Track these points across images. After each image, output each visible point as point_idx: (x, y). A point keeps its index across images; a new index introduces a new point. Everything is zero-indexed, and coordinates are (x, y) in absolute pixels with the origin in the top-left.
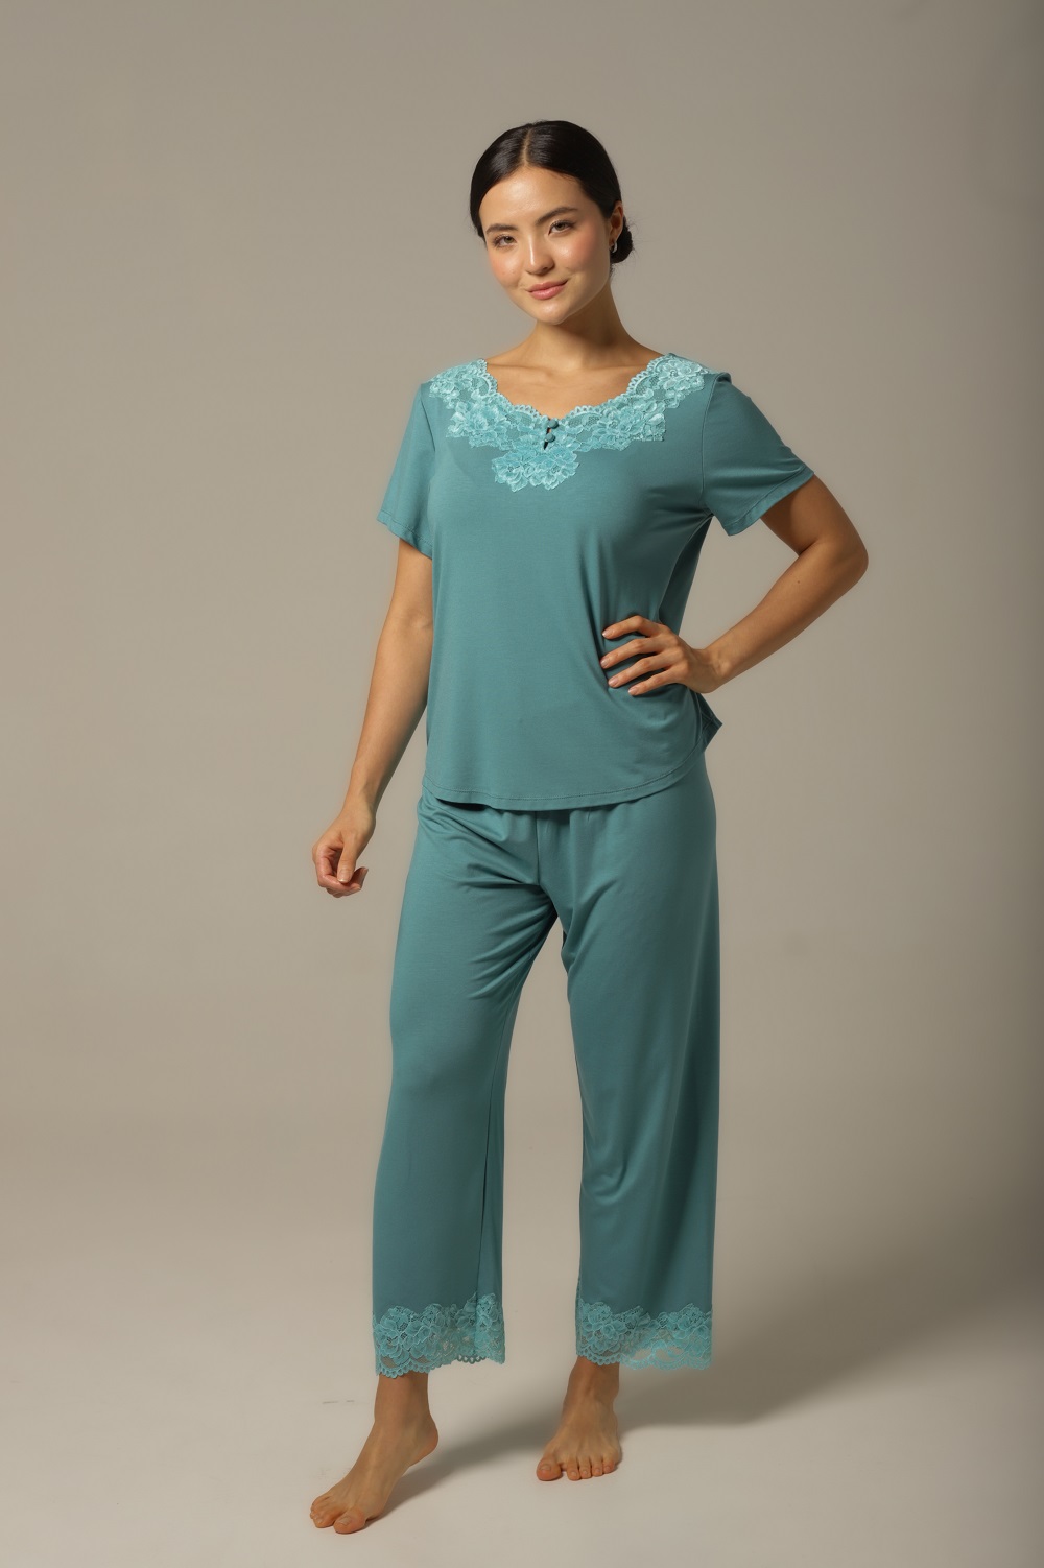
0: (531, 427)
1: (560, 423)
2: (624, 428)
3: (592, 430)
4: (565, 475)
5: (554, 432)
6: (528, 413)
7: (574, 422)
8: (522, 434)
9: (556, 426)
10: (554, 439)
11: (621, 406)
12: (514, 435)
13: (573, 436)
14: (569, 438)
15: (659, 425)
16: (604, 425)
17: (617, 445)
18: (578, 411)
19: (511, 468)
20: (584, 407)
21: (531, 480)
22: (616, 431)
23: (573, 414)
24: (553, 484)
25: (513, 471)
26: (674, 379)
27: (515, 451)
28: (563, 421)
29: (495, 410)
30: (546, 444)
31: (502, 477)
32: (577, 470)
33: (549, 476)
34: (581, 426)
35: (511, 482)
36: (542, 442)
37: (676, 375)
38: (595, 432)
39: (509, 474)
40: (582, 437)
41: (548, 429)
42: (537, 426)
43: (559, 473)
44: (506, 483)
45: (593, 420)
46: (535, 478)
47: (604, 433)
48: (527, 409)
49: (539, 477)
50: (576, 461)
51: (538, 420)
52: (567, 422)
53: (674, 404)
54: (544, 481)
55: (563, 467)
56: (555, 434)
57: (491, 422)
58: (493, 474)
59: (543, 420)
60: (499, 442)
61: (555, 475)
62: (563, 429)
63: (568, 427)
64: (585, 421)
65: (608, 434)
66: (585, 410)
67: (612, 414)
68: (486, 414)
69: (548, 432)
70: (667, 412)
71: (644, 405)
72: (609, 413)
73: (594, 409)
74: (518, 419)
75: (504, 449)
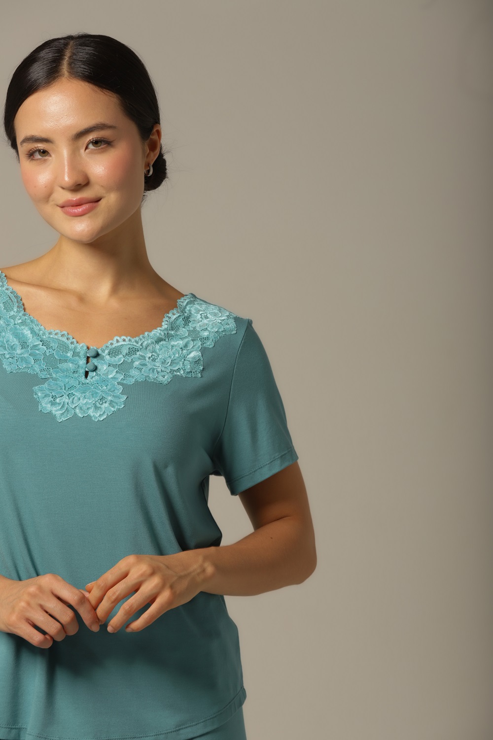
0: (69, 355)
1: (100, 352)
2: (164, 362)
3: (132, 362)
4: (113, 407)
5: (95, 361)
6: (64, 339)
7: (114, 352)
8: (61, 361)
9: (97, 355)
10: (95, 369)
11: (159, 340)
12: (52, 362)
13: (115, 366)
14: (111, 368)
15: (197, 362)
16: (144, 358)
17: (160, 378)
18: (118, 341)
19: (54, 397)
20: (124, 337)
21: (77, 411)
22: (157, 364)
23: (112, 344)
24: (100, 415)
25: (58, 400)
26: (205, 321)
27: (55, 379)
28: (103, 351)
29: (27, 332)
30: (87, 374)
31: (46, 406)
32: (125, 403)
33: (96, 408)
34: (121, 356)
35: (56, 411)
36: (82, 371)
37: (206, 317)
38: (137, 363)
39: (53, 404)
40: (123, 368)
41: (88, 358)
42: (76, 354)
43: (107, 405)
44: (50, 413)
45: (132, 351)
46: (81, 408)
47: (145, 365)
48: (63, 335)
49: (85, 408)
50: (122, 393)
51: (75, 348)
52: (107, 352)
53: (209, 344)
54: (91, 412)
55: (110, 398)
56: (96, 364)
57: (24, 345)
58: (37, 403)
59: (81, 348)
60: (37, 368)
61: (103, 406)
62: (103, 358)
63: (108, 357)
64: (125, 351)
65: (150, 366)
66: (124, 340)
67: (150, 348)
68: (16, 335)
69: (88, 362)
70: (203, 350)
71: (181, 343)
72: (148, 346)
73: (133, 340)
74: (54, 345)
75: (43, 377)
